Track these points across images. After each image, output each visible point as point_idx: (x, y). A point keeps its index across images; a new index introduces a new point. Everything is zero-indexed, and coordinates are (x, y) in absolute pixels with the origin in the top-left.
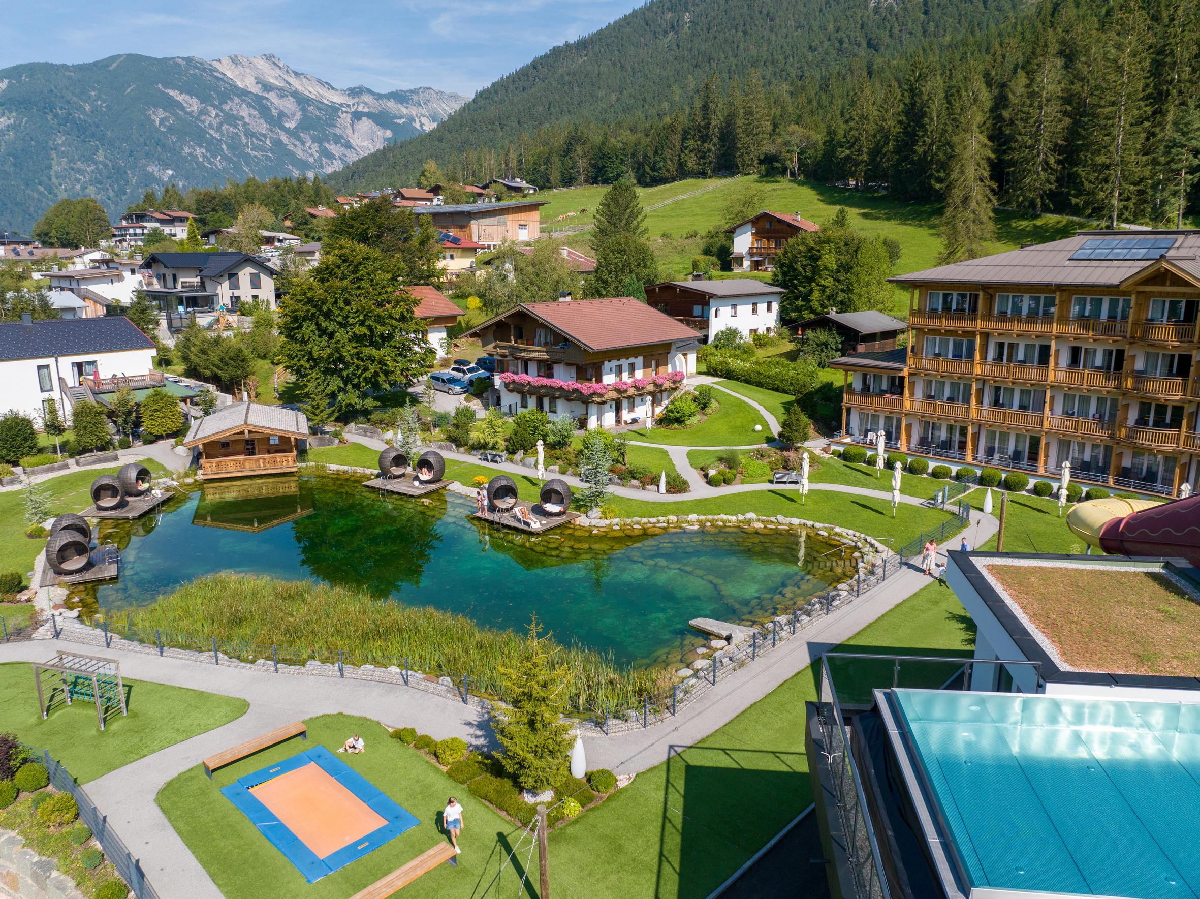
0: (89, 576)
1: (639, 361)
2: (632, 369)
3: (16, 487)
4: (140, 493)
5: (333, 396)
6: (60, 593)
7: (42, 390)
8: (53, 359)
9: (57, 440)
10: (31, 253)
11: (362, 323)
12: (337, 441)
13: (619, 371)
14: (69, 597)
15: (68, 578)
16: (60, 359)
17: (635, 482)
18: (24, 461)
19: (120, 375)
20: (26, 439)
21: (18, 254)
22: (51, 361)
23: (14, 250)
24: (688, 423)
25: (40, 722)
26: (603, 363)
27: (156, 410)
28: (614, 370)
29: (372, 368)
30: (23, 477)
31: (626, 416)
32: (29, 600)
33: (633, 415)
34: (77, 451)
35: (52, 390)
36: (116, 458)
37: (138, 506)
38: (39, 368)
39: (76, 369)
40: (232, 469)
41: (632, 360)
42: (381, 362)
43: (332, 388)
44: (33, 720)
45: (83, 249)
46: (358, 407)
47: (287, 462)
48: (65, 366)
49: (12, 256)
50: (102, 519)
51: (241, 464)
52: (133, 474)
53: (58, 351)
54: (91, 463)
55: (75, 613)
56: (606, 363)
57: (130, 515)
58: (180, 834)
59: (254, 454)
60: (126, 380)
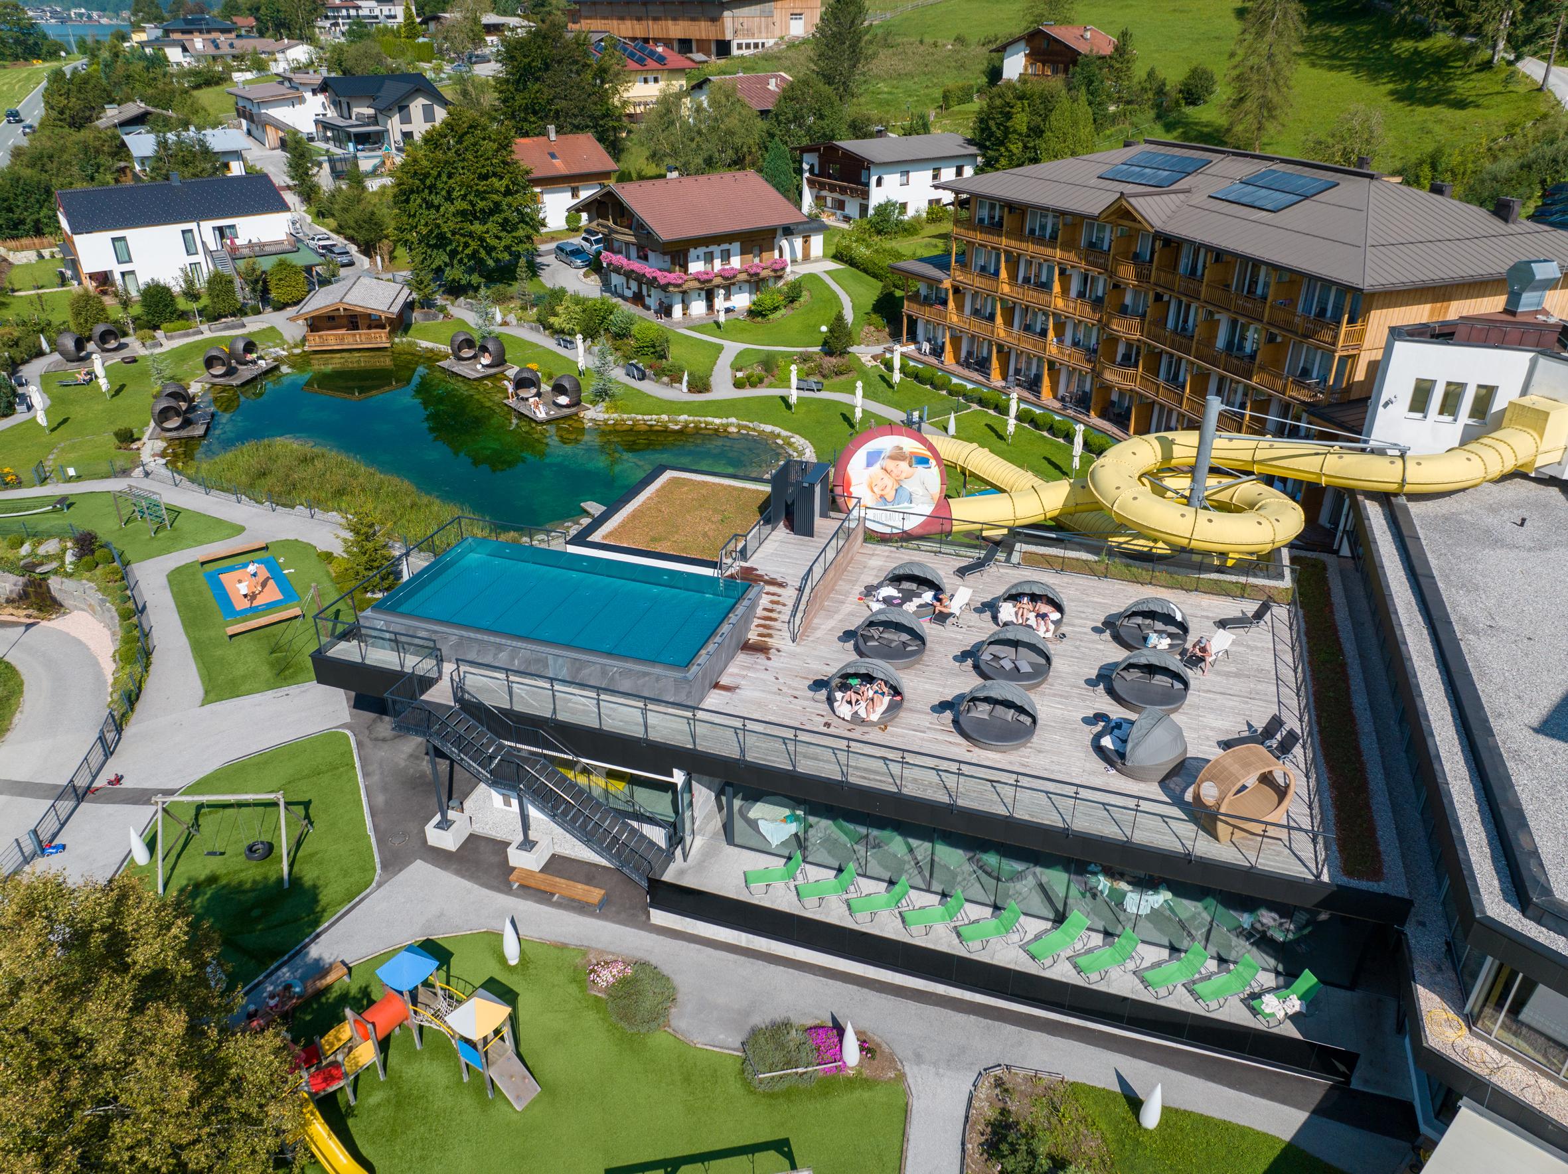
0: (183, 433)
1: (736, 247)
2: (726, 256)
3: (158, 350)
4: (246, 363)
5: (439, 271)
6: (160, 445)
7: (188, 253)
8: (195, 224)
9: (195, 306)
10: (231, 46)
11: (464, 197)
12: (441, 316)
13: (709, 258)
14: (165, 449)
15: (168, 434)
16: (202, 223)
17: (665, 379)
18: (164, 326)
19: (254, 241)
20: (166, 306)
21: (217, 47)
22: (192, 226)
23: (214, 41)
24: (771, 317)
25: (121, 528)
26: (688, 250)
27: (280, 280)
28: (702, 256)
29: (474, 245)
30: (163, 341)
31: (720, 303)
32: (138, 449)
33: (728, 304)
34: (213, 316)
35: (197, 253)
36: (244, 326)
37: (246, 373)
38: (184, 232)
39: (217, 233)
40: (333, 342)
41: (725, 246)
42: (482, 240)
43: (437, 263)
44: (117, 527)
45: (286, 41)
46: (463, 282)
47: (380, 338)
48: (206, 230)
49: (211, 50)
50: (214, 385)
51: (342, 339)
52: (240, 346)
53: (200, 215)
54: (221, 330)
55: (164, 461)
56: (692, 250)
57: (234, 383)
58: (172, 591)
59: (357, 329)
60: (262, 245)
